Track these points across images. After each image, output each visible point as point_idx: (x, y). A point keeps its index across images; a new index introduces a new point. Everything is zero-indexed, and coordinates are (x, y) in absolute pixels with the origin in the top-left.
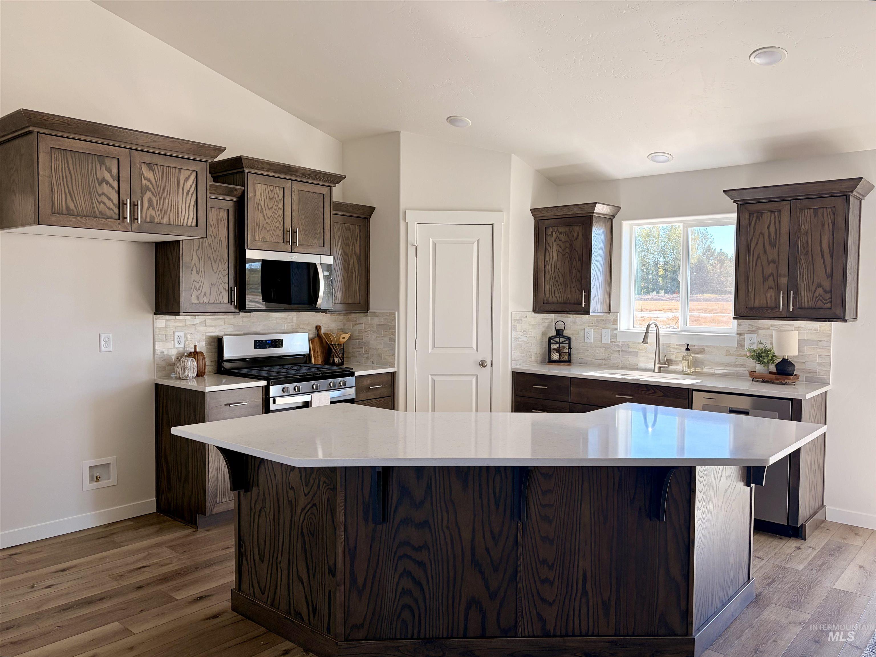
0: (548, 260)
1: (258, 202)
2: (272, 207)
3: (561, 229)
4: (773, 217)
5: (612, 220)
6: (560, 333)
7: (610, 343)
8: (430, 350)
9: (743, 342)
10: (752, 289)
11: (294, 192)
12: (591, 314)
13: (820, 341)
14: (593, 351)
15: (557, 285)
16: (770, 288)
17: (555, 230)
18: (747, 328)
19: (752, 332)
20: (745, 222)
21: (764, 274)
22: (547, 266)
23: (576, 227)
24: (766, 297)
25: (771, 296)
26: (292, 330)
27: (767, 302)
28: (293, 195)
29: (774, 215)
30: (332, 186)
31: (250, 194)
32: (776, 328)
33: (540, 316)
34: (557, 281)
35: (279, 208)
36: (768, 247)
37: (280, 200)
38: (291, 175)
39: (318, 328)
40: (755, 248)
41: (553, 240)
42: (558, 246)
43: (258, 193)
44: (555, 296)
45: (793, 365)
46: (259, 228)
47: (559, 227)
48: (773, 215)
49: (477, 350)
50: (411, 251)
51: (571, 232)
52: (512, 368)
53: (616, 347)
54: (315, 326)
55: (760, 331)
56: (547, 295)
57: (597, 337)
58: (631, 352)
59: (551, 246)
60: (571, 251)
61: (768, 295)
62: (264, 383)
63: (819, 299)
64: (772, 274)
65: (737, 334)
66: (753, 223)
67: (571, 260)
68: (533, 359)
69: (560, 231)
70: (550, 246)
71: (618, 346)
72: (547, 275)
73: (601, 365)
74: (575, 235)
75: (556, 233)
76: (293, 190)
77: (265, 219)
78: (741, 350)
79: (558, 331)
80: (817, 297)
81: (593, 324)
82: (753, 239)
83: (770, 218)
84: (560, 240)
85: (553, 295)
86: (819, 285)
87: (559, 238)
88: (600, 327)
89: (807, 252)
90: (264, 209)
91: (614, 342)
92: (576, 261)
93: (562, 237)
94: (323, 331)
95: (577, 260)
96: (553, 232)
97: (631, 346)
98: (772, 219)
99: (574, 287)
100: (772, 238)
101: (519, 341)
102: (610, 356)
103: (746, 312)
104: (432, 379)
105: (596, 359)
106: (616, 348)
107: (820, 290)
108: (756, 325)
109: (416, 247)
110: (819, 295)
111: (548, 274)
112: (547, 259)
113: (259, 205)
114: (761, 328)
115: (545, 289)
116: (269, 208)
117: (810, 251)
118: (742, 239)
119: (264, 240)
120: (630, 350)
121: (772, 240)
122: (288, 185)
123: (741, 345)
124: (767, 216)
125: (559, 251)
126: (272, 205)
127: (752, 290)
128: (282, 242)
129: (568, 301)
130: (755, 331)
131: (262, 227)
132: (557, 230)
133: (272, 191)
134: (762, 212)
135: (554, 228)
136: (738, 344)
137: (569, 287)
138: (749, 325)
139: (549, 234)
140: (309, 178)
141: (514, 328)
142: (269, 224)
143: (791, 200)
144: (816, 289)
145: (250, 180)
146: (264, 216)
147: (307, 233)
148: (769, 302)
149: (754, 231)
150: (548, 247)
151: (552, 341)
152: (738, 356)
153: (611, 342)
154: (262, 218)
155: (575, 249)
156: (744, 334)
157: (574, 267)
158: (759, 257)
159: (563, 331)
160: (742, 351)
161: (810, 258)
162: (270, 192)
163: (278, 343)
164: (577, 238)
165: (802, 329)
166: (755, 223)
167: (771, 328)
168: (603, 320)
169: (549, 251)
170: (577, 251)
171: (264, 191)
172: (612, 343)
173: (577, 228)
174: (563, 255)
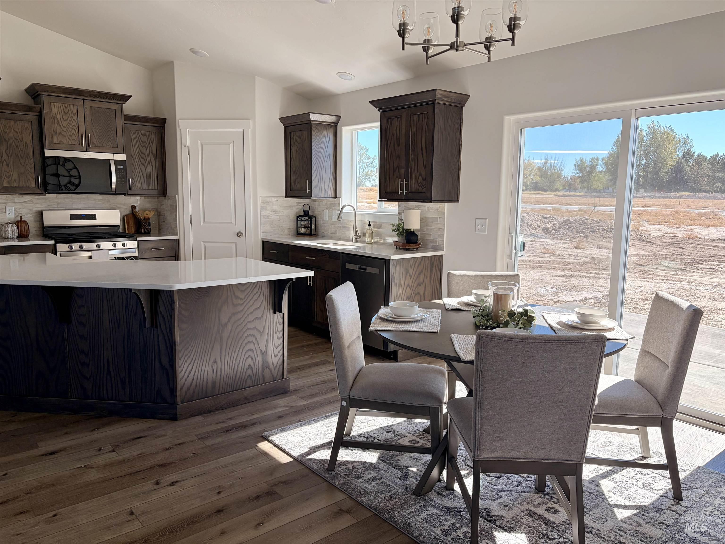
0: (292, 157)
1: (54, 115)
2: (67, 119)
4: (398, 121)
5: (336, 127)
6: (306, 213)
7: (336, 220)
8: (202, 224)
11: (87, 108)
12: (312, 198)
13: (439, 218)
14: (328, 227)
15: (297, 177)
16: (397, 177)
17: (295, 134)
20: (384, 127)
21: (394, 166)
22: (292, 162)
24: (395, 184)
26: (109, 208)
27: (395, 188)
28: (86, 110)
30: (123, 104)
31: (46, 110)
33: (293, 201)
34: (297, 173)
35: (74, 120)
36: (396, 145)
37: (74, 114)
38: (80, 96)
39: (133, 207)
40: (390, 146)
41: (294, 142)
42: (296, 146)
43: (54, 110)
44: (296, 185)
45: (416, 236)
46: (56, 134)
48: (398, 119)
49: (236, 225)
50: (185, 150)
51: (302, 136)
52: (261, 238)
54: (130, 206)
56: (292, 184)
57: (330, 216)
58: (346, 227)
60: (302, 151)
62: (52, 242)
63: (420, 185)
64: (398, 166)
65: (398, 213)
66: (389, 127)
68: (286, 232)
69: (297, 135)
70: (293, 147)
71: (340, 223)
72: (292, 169)
73: (333, 237)
74: (304, 138)
75: (295, 137)
76: (85, 106)
77: (61, 128)
79: (305, 212)
81: (328, 207)
82: (389, 140)
84: (297, 142)
86: (420, 174)
87: (296, 140)
88: (332, 209)
90: (60, 121)
93: (298, 139)
94: (137, 209)
95: (306, 157)
97: (346, 223)
98: (398, 123)
99: (304, 177)
101: (268, 219)
102: (337, 230)
103: (385, 196)
104: (204, 245)
105: (330, 233)
106: (339, 225)
107: (421, 178)
108: (408, 206)
109: (188, 147)
110: (420, 182)
113: (55, 118)
115: (291, 180)
116: (64, 120)
117: (416, 147)
118: (383, 139)
119: (61, 143)
121: (398, 139)
122: (80, 103)
124: (395, 120)
126: (67, 118)
127: (388, 179)
128: (78, 144)
129: (302, 189)
131: (59, 134)
133: (66, 108)
134: (392, 118)
135: (294, 132)
137: (302, 177)
138: (404, 206)
139: (292, 137)
140: (98, 97)
141: (264, 209)
142: (65, 131)
143: (406, 108)
144: (419, 177)
145: (46, 100)
146: (60, 126)
147: (100, 138)
149: (389, 133)
150: (291, 147)
151: (299, 219)
154: (58, 128)
157: (304, 163)
158: (392, 153)
159: (308, 211)
161: (416, 153)
162: (65, 108)
163: (93, 217)
164: (305, 140)
165: (430, 209)
168: (333, 203)
169: (292, 150)
170: (305, 150)
171: (60, 108)
173: (305, 132)
174: (299, 154)
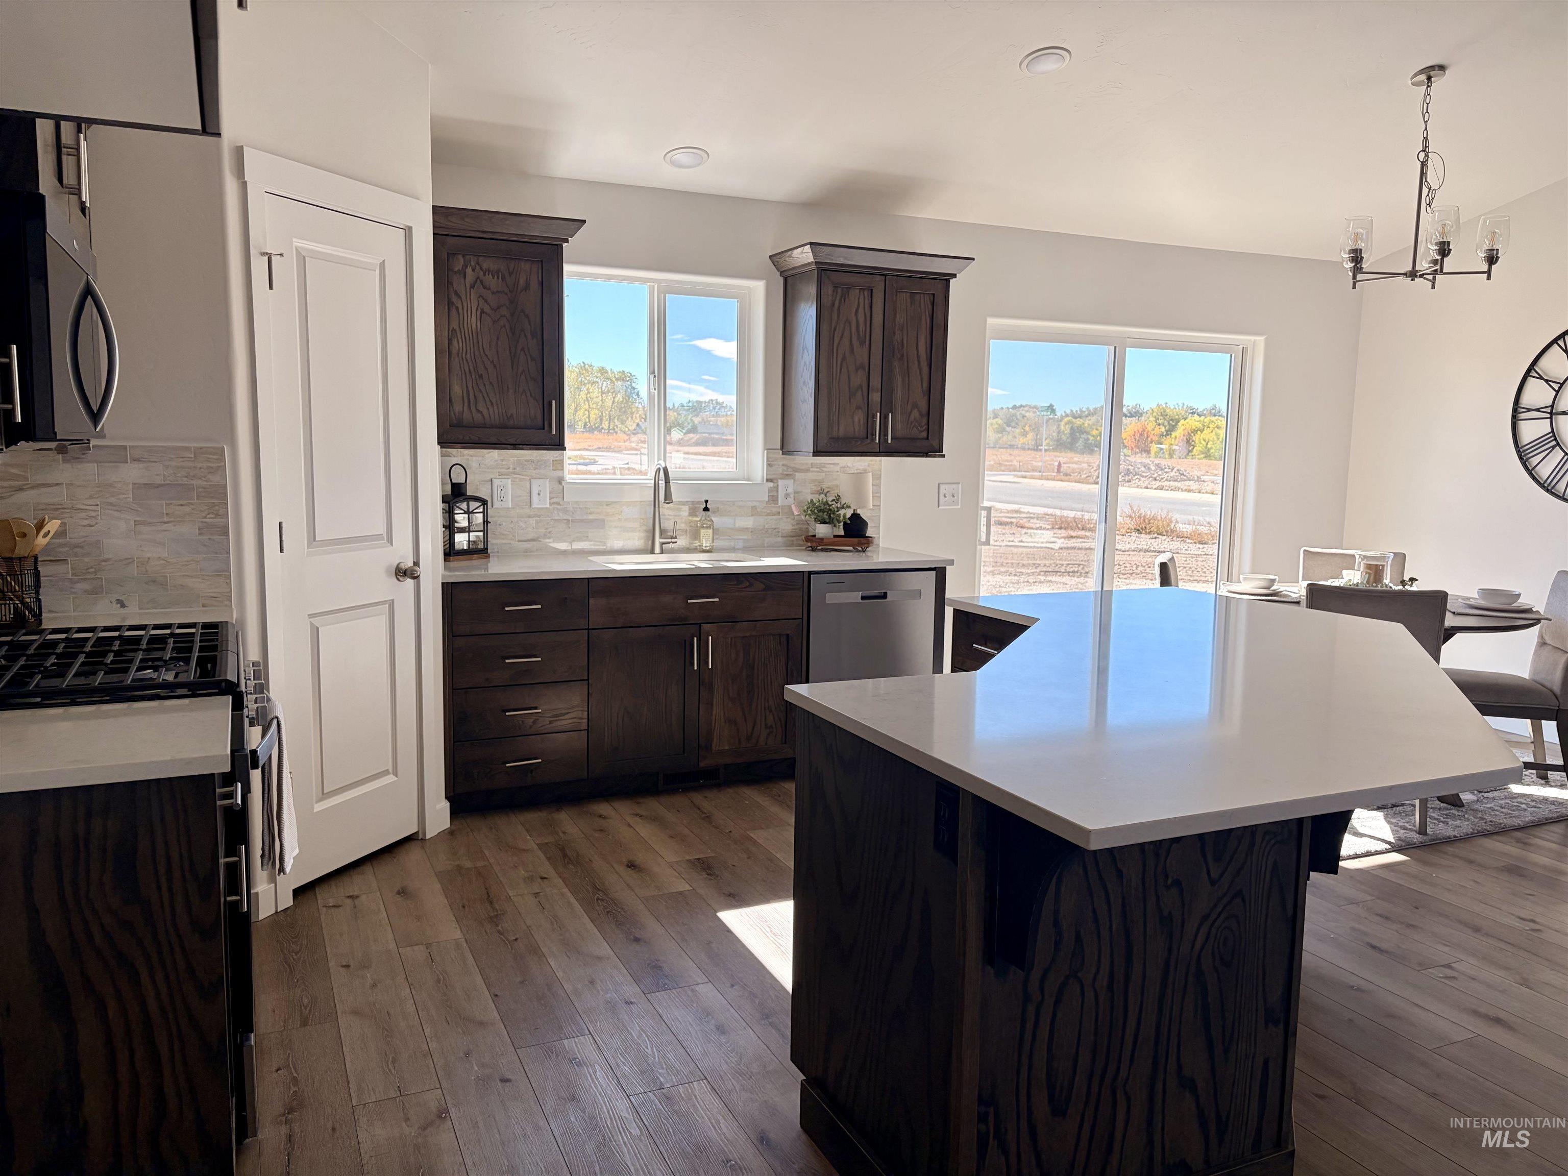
0: (456, 327)
3: (487, 264)
4: (862, 297)
6: (459, 490)
7: (548, 506)
9: (774, 493)
10: (836, 409)
14: (512, 525)
15: (482, 387)
16: (858, 408)
17: (473, 264)
18: (780, 470)
19: (787, 476)
20: (826, 301)
21: (851, 386)
22: (455, 343)
23: (523, 263)
24: (853, 422)
25: (859, 420)
27: (854, 429)
29: (864, 294)
32: (818, 470)
34: (481, 376)
36: (856, 343)
40: (839, 343)
41: (468, 286)
42: (481, 301)
44: (478, 411)
45: (865, 523)
47: (481, 259)
48: (862, 293)
51: (511, 274)
53: (561, 514)
55: (798, 475)
56: (458, 408)
57: (520, 496)
58: (592, 521)
59: (463, 297)
60: (512, 315)
61: (856, 419)
63: (914, 426)
64: (861, 387)
65: (768, 480)
66: (837, 304)
67: (513, 333)
69: (485, 266)
70: (460, 297)
71: (565, 511)
72: (456, 362)
73: (531, 552)
74: (522, 282)
75: (473, 270)
78: (773, 505)
79: (456, 487)
80: (912, 423)
81: (511, 470)
82: (837, 330)
83: (859, 299)
84: (485, 288)
85: (473, 408)
86: (915, 406)
87: (481, 282)
88: (526, 475)
89: (902, 356)
91: (558, 504)
92: (525, 336)
93: (489, 280)
95: (529, 336)
96: (466, 267)
97: (592, 510)
98: (860, 300)
99: (524, 391)
100: (861, 329)
102: (550, 532)
103: (829, 445)
105: (519, 541)
106: (562, 516)
107: (916, 413)
108: (793, 465)
110: (915, 419)
111: (457, 360)
112: (454, 325)
114: (799, 469)
115: (452, 394)
117: (905, 354)
118: (825, 327)
120: (591, 517)
121: (861, 333)
123: (773, 499)
124: (855, 293)
125: (483, 312)
127: (836, 411)
129: (511, 422)
130: (791, 475)
132: (478, 263)
134: (847, 288)
135: (468, 257)
136: (769, 496)
137: (511, 391)
138: (783, 465)
139: (456, 269)
143: (885, 276)
144: (911, 411)
148: (856, 430)
149: (838, 317)
150: (454, 299)
151: (456, 510)
152: (768, 515)
153: (551, 504)
155: (522, 311)
156: (777, 479)
157: (523, 349)
158: (844, 358)
160: (774, 507)
161: (906, 364)
164: (527, 287)
166: (840, 303)
167: (811, 469)
168: (533, 461)
169: (457, 309)
170: (527, 317)
172: (552, 507)
173: (525, 266)
174: (494, 322)
